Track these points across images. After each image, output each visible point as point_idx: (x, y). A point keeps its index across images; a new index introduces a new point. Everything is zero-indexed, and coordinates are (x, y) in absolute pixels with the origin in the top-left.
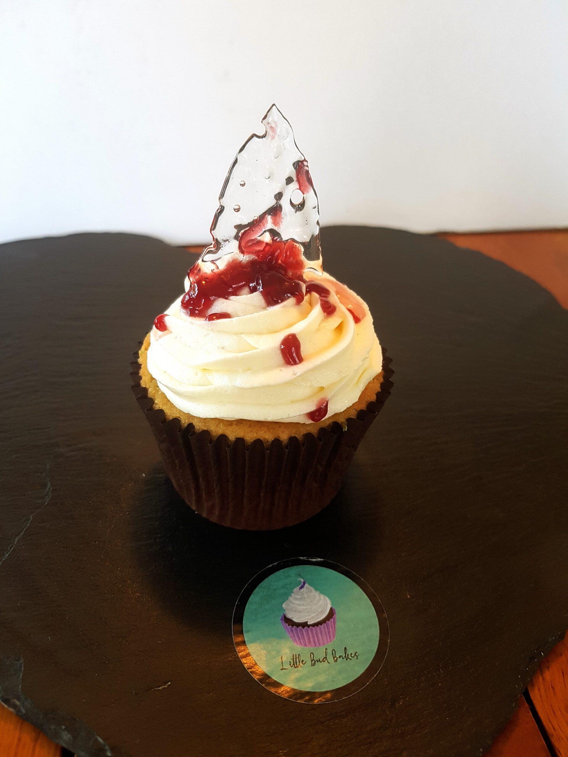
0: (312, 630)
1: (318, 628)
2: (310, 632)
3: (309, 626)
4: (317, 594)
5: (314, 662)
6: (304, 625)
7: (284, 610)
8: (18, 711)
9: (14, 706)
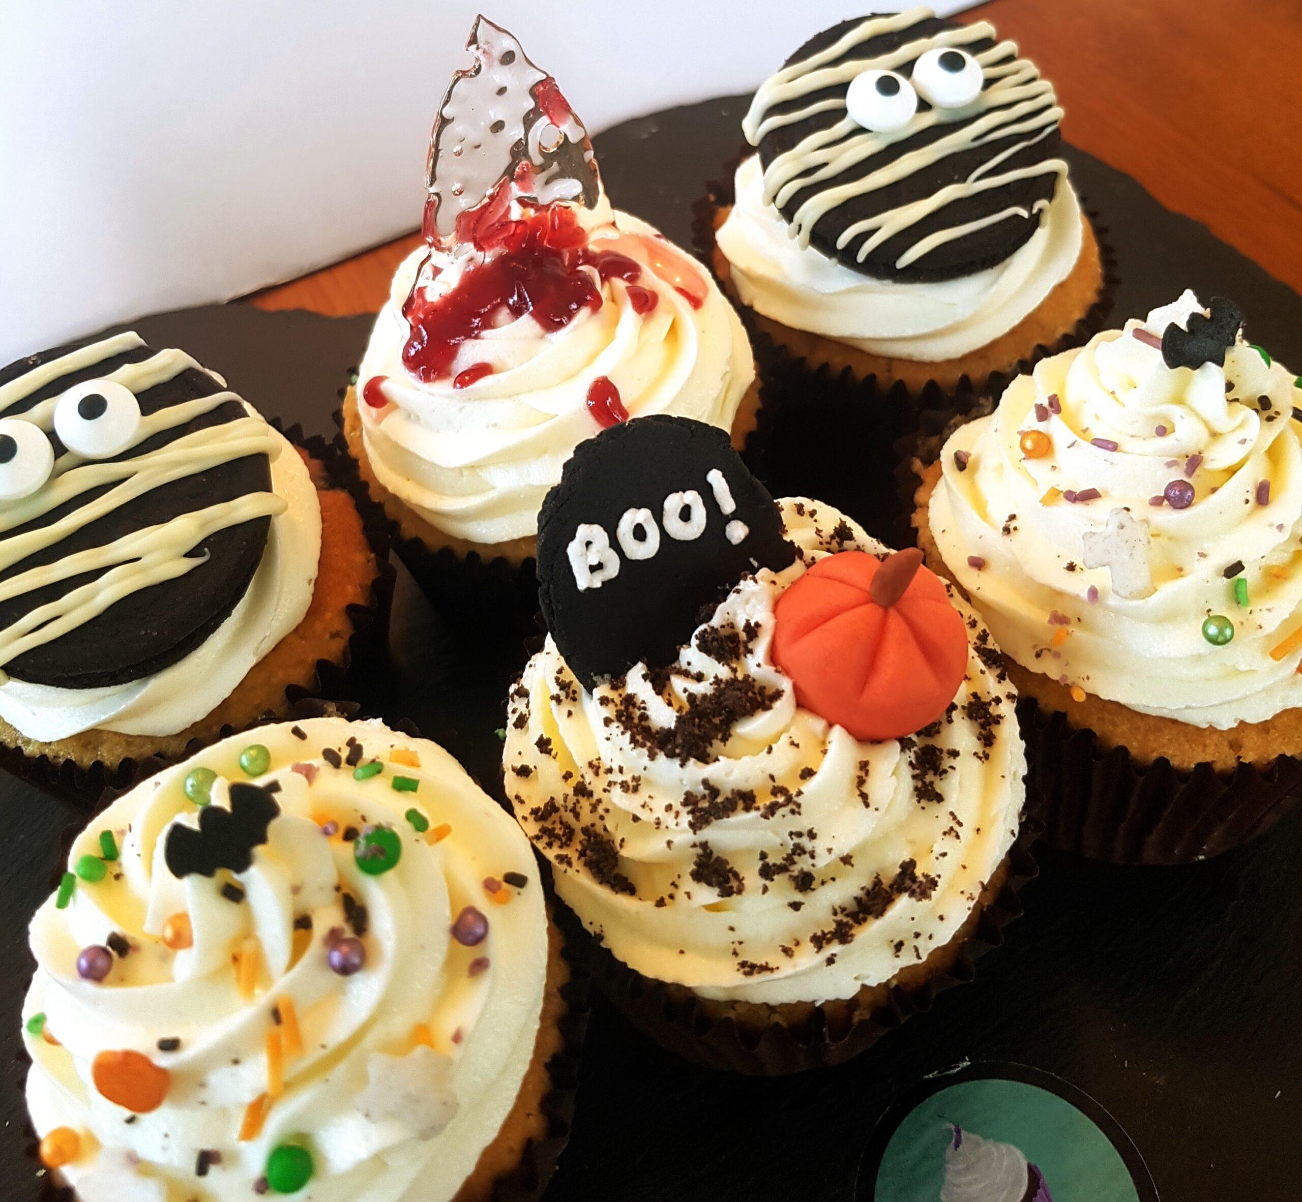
4: (990, 1146)
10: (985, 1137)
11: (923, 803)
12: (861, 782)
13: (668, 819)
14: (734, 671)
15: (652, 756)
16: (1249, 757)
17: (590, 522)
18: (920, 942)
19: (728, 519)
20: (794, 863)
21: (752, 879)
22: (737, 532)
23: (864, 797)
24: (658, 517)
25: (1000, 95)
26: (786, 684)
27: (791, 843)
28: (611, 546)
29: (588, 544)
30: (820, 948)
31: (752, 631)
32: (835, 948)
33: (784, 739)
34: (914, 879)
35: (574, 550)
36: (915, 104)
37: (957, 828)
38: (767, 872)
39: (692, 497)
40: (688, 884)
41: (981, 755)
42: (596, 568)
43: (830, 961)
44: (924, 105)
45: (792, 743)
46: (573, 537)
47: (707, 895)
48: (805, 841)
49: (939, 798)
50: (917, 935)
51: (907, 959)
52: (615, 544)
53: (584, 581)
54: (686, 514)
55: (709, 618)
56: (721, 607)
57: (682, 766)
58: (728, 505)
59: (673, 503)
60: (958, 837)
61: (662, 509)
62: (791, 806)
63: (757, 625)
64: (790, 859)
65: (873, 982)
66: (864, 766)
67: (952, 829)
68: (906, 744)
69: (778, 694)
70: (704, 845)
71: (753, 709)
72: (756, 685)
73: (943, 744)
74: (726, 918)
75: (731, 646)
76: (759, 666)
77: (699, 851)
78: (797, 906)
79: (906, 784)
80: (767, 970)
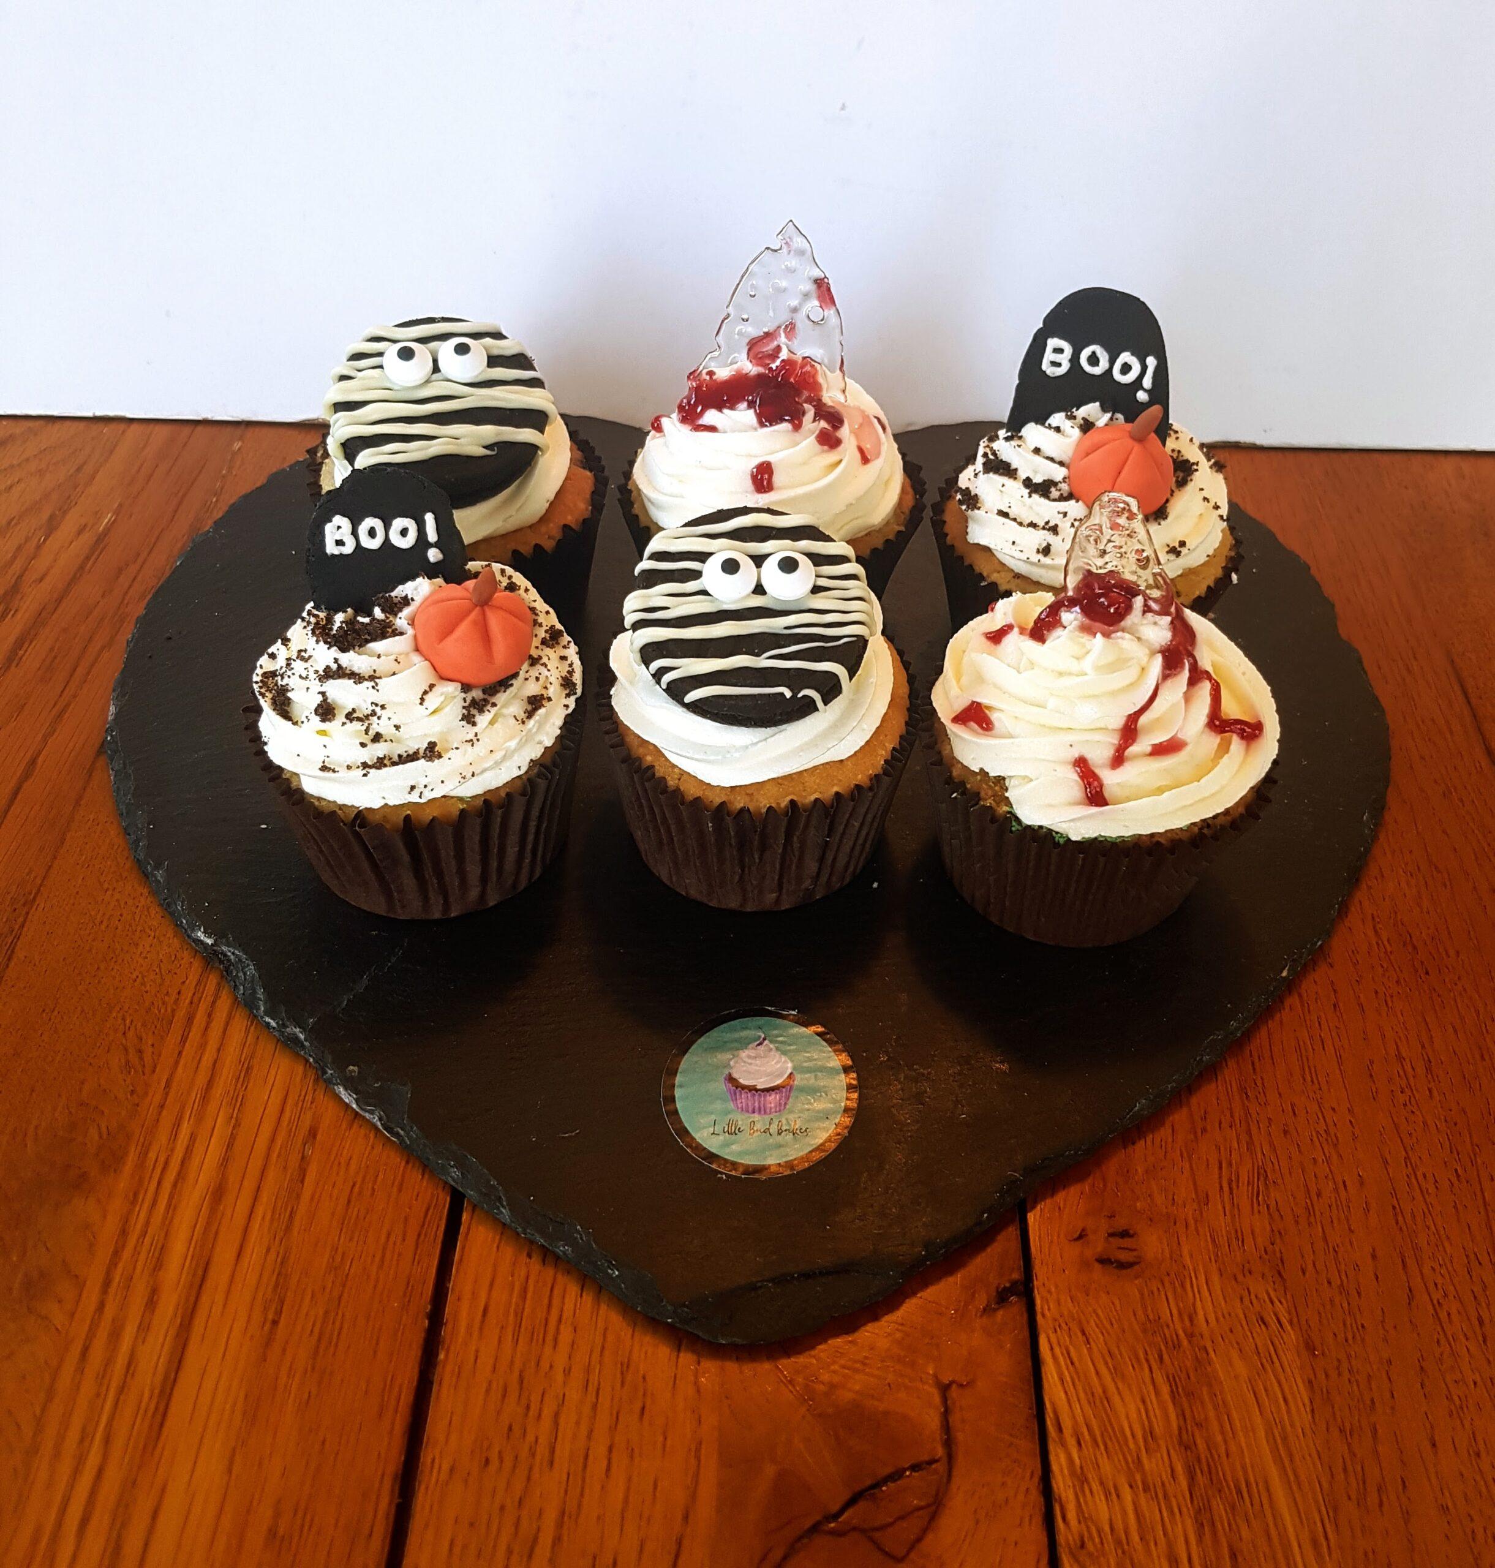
11: (464, 723)
12: (425, 693)
13: (312, 676)
14: (388, 618)
15: (317, 642)
17: (343, 515)
18: (425, 791)
19: (431, 545)
20: (368, 719)
22: (433, 555)
23: (422, 700)
24: (387, 527)
26: (411, 631)
27: (371, 708)
28: (352, 534)
29: (339, 527)
30: (364, 768)
31: (406, 601)
32: (372, 771)
33: (393, 657)
34: (433, 751)
35: (329, 528)
37: (475, 741)
38: (350, 716)
39: (410, 524)
41: (519, 717)
42: (340, 543)
43: (365, 775)
45: (396, 660)
46: (330, 521)
47: (317, 722)
48: (378, 710)
49: (474, 724)
50: (425, 786)
51: (414, 798)
52: (355, 533)
53: (331, 549)
54: (404, 532)
55: (392, 590)
56: (400, 587)
57: (329, 648)
58: (432, 536)
59: (399, 523)
60: (473, 745)
61: (390, 525)
62: (372, 684)
63: (412, 599)
64: (367, 717)
66: (432, 686)
67: (472, 740)
68: (466, 688)
69: (402, 634)
70: (323, 694)
71: (383, 636)
72: (394, 627)
73: (493, 700)
74: (324, 740)
75: (393, 607)
76: (401, 621)
77: (320, 698)
78: (363, 745)
79: (455, 709)
80: (334, 771)
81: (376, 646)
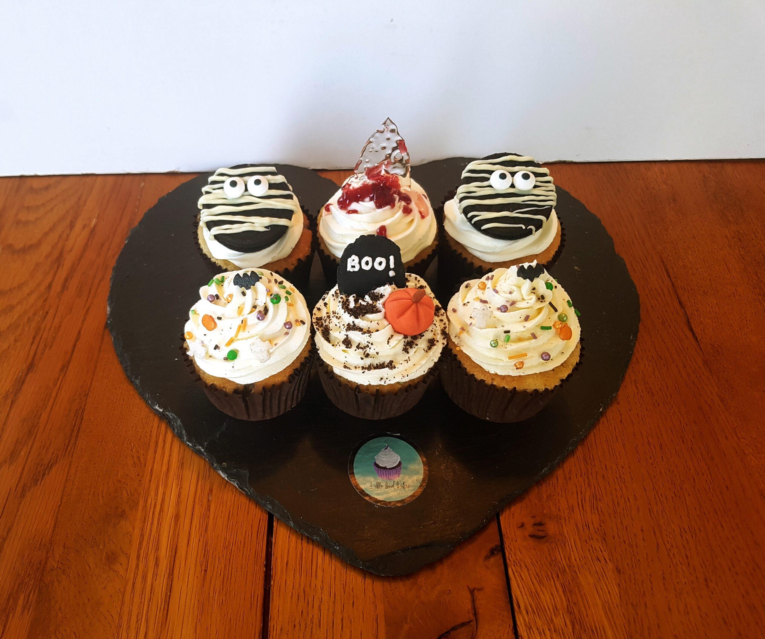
0: (388, 471)
1: (391, 471)
2: (387, 472)
3: (387, 469)
4: (393, 453)
5: (387, 487)
6: (385, 468)
7: (375, 459)
8: (247, 494)
9: (245, 491)
10: (393, 451)
11: (404, 352)
12: (389, 339)
13: (342, 327)
14: (373, 303)
15: (345, 312)
16: (495, 383)
17: (356, 255)
18: (387, 381)
19: (391, 269)
20: (365, 349)
21: (354, 347)
22: (392, 274)
23: (388, 342)
24: (373, 261)
25: (537, 191)
26: (383, 311)
27: (367, 344)
28: (359, 263)
29: (354, 260)
30: (363, 369)
31: (382, 296)
32: (366, 371)
33: (377, 322)
34: (391, 365)
35: (349, 260)
36: (510, 184)
37: (408, 360)
38: (358, 347)
39: (383, 260)
40: (341, 343)
41: (425, 350)
42: (353, 267)
43: (363, 373)
44: (513, 186)
45: (378, 324)
46: (350, 257)
47: (343, 347)
48: (370, 345)
49: (408, 353)
50: (387, 379)
51: (382, 383)
52: (360, 263)
53: (349, 269)
54: (380, 263)
55: (375, 290)
56: (378, 288)
57: (350, 316)
58: (392, 266)
59: (378, 259)
60: (407, 362)
61: (375, 260)
62: (369, 334)
63: (384, 295)
64: (365, 347)
65: (372, 384)
66: (392, 336)
68: (405, 337)
69: (380, 312)
70: (347, 336)
71: (373, 312)
72: (377, 308)
73: (416, 342)
74: (346, 354)
75: (376, 298)
76: (379, 304)
77: (345, 337)
78: (362, 359)
79: (401, 346)
80: (349, 369)
81: (370, 316)
